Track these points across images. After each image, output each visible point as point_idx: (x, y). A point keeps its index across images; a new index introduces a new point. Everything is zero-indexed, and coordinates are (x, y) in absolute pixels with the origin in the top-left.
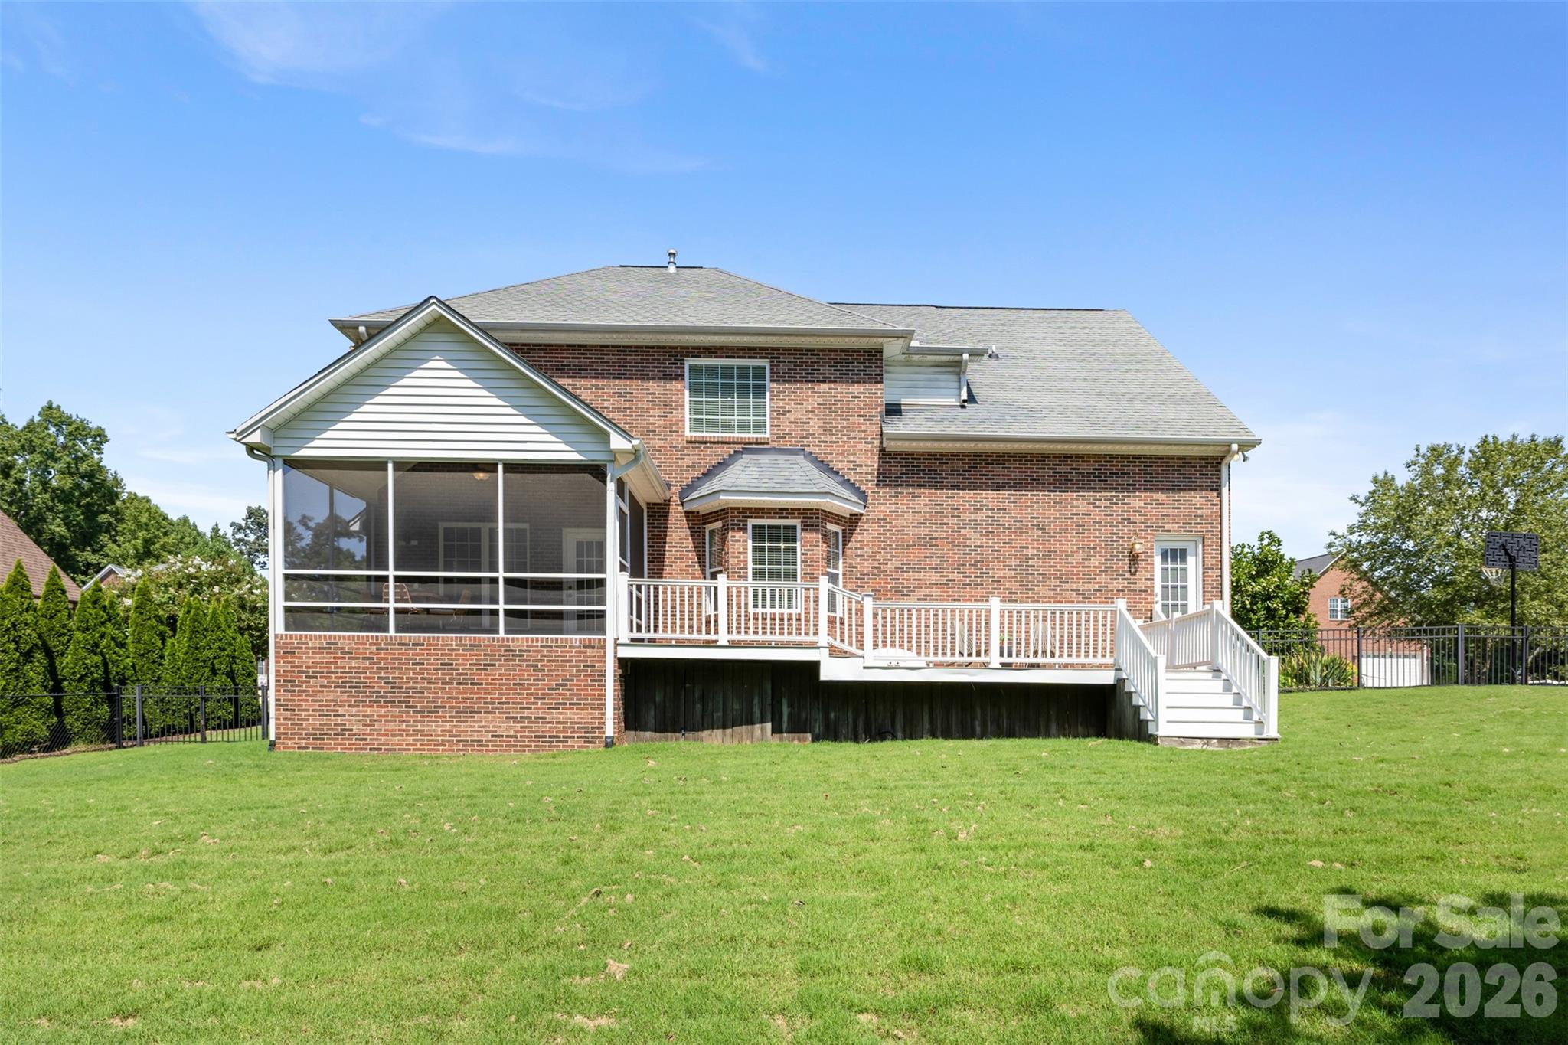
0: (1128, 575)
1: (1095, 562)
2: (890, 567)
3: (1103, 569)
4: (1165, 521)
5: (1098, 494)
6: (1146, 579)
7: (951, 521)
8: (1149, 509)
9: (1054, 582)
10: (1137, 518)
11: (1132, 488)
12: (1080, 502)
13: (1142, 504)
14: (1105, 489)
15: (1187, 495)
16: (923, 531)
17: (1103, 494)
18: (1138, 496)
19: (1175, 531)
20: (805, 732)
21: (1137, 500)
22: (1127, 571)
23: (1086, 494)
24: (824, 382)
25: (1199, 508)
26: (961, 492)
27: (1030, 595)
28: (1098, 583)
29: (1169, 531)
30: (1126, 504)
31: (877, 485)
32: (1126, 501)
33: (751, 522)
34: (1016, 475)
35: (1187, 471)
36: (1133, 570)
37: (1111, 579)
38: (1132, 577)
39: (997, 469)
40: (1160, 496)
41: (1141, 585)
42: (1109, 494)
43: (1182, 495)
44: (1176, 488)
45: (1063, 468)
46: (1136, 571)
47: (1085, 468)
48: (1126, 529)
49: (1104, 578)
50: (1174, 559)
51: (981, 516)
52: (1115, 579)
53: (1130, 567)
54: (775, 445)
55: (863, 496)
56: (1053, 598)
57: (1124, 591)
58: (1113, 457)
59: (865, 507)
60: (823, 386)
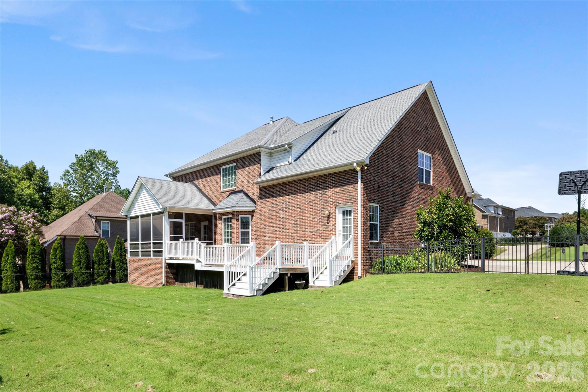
0: (326, 223)
1: (316, 220)
2: (261, 227)
3: (319, 222)
4: (339, 200)
5: (317, 192)
6: (332, 225)
7: (276, 209)
8: (334, 195)
9: (303, 229)
10: (330, 200)
11: (328, 188)
12: (311, 196)
13: (331, 194)
14: (319, 190)
15: (346, 187)
16: (269, 213)
17: (319, 192)
18: (330, 191)
19: (342, 203)
20: (202, 284)
21: (329, 192)
22: (326, 222)
23: (313, 193)
24: (247, 167)
25: (351, 192)
26: (279, 198)
27: (297, 234)
28: (317, 228)
29: (340, 204)
30: (326, 194)
31: (259, 199)
32: (326, 193)
33: (223, 217)
34: (293, 189)
35: (347, 177)
36: (328, 222)
37: (321, 226)
38: (328, 225)
39: (288, 188)
40: (337, 189)
41: (331, 228)
42: (320, 191)
43: (345, 187)
44: (343, 185)
45: (307, 184)
46: (329, 222)
47: (313, 182)
48: (326, 205)
49: (319, 226)
50: (347, 215)
51: (284, 206)
52: (322, 226)
53: (327, 221)
54: (237, 190)
55: (255, 203)
56: (303, 235)
57: (325, 230)
58: (322, 176)
59: (256, 207)
60: (247, 168)
